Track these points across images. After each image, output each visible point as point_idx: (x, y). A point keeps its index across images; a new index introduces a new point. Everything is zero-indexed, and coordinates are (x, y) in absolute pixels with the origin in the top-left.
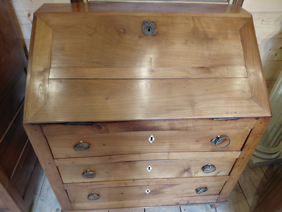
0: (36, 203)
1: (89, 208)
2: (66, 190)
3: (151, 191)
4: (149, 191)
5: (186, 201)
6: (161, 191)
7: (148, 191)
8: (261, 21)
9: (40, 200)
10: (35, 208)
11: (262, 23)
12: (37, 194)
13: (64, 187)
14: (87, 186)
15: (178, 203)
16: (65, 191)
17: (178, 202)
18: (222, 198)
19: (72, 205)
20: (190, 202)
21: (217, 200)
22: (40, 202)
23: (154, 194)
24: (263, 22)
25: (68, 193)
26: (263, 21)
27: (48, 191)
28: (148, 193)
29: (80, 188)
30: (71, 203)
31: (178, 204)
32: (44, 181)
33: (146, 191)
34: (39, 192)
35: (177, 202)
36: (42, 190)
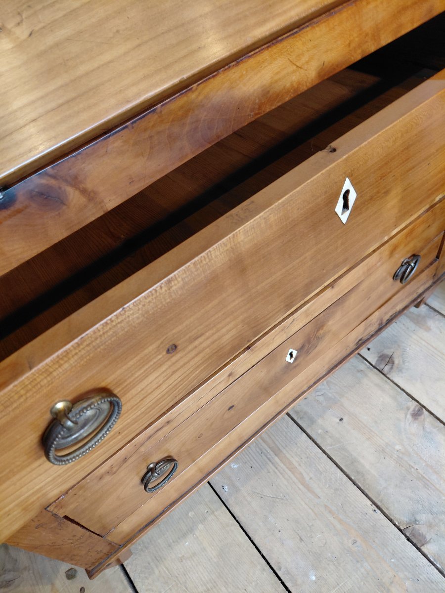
1: (161, 509)
2: (66, 517)
3: (300, 349)
4: (295, 353)
5: (377, 322)
7: (291, 355)
13: (55, 515)
14: (125, 460)
15: (360, 340)
16: (65, 520)
19: (109, 538)
20: (384, 318)
23: (308, 352)
25: (77, 520)
28: (292, 361)
29: (107, 478)
30: (102, 535)
33: (288, 358)
35: (357, 341)
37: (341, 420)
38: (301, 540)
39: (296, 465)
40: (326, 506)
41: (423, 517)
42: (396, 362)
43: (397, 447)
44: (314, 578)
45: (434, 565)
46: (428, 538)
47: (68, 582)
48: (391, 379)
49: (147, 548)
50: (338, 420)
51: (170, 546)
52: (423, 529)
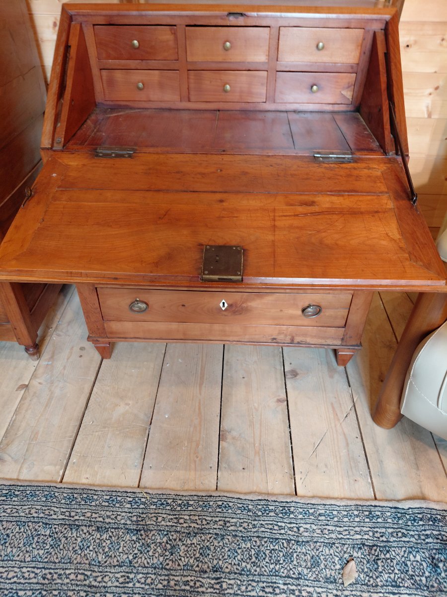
0: (49, 338)
3: (230, 306)
4: (226, 305)
5: (289, 335)
6: (244, 305)
7: (224, 304)
8: (439, 41)
9: (56, 335)
10: (46, 344)
11: (441, 45)
12: (52, 328)
15: (274, 339)
17: (275, 337)
18: (351, 337)
20: (295, 338)
21: (342, 339)
22: (54, 337)
23: (235, 313)
24: (444, 42)
26: (443, 40)
27: (69, 325)
28: (223, 309)
30: (104, 320)
31: (275, 341)
32: (63, 312)
33: (221, 305)
34: (54, 326)
35: (272, 337)
36: (60, 323)
37: (243, 378)
38: (177, 402)
39: (205, 378)
40: (200, 400)
41: (234, 433)
42: (297, 377)
43: (256, 405)
44: (167, 416)
45: (219, 450)
46: (228, 440)
47: (79, 350)
48: (286, 381)
49: (117, 361)
50: (242, 377)
51: (126, 367)
52: (229, 437)
